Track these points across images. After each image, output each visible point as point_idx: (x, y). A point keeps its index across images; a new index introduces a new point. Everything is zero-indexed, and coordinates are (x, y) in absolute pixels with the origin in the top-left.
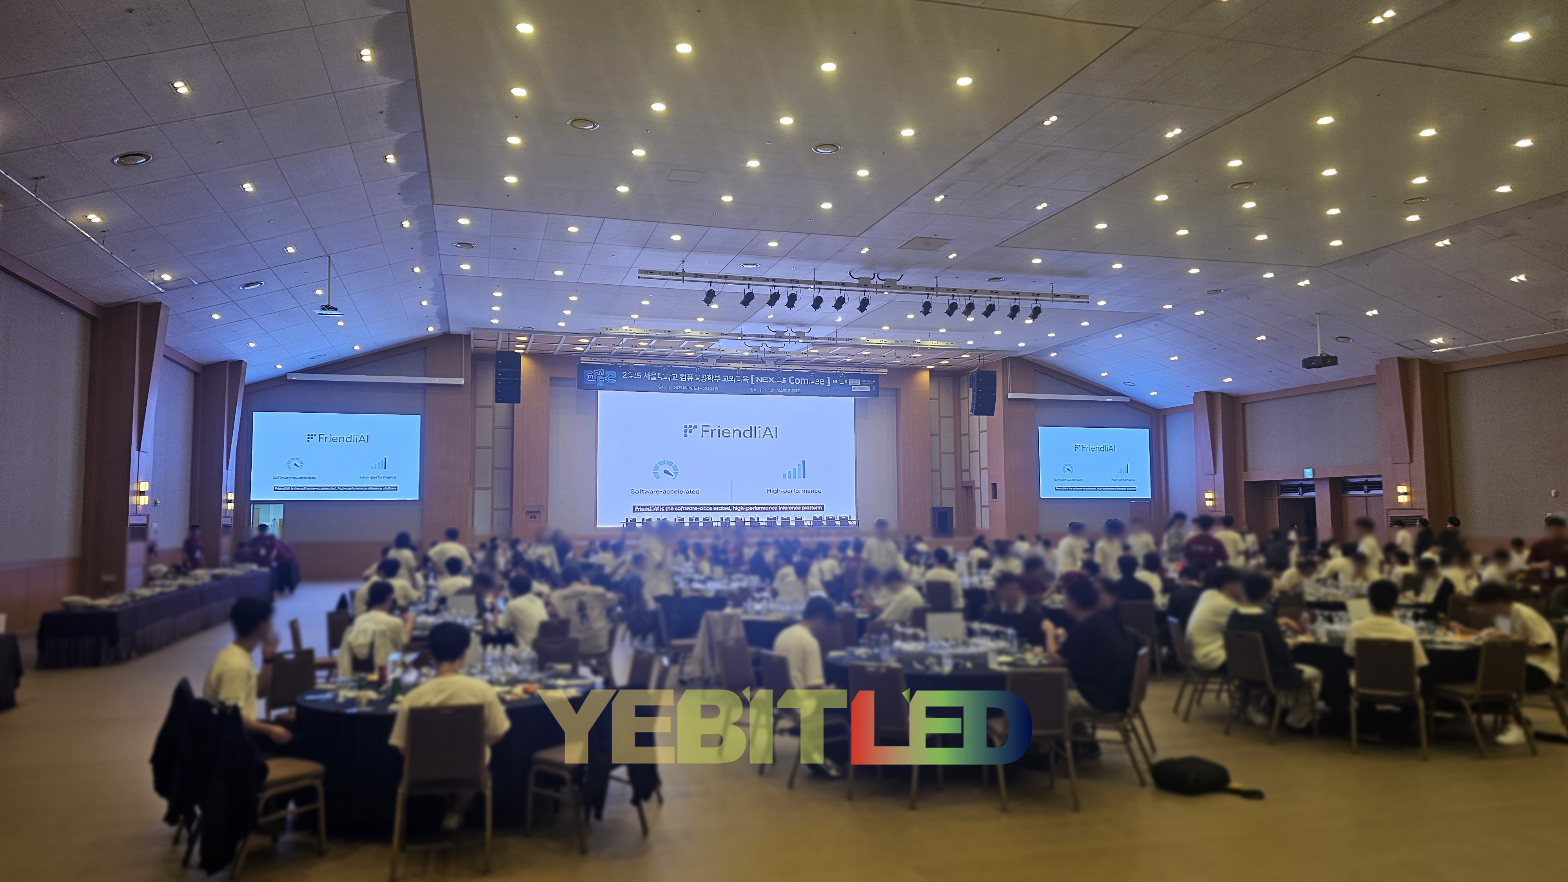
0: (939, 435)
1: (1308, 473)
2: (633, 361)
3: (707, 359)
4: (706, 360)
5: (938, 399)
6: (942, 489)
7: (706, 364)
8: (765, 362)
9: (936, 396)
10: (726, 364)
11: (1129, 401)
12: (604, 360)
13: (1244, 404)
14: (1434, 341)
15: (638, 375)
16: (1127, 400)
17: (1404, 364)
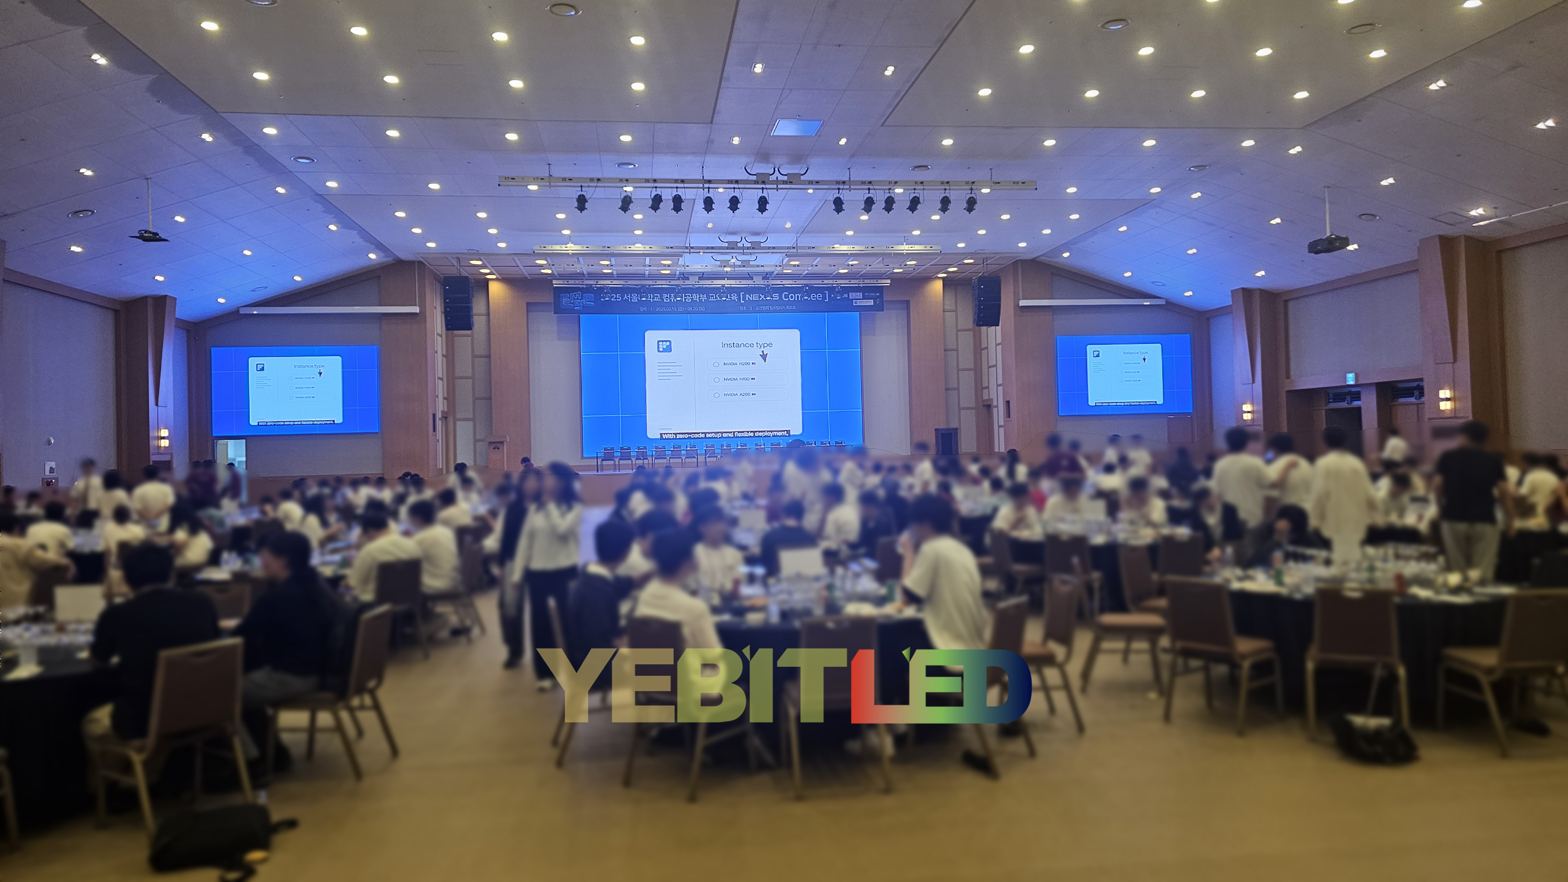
0: (957, 350)
1: (1351, 379)
2: (608, 282)
3: (688, 277)
4: (688, 279)
5: (955, 311)
6: (960, 409)
7: (687, 282)
8: (752, 277)
9: (953, 307)
10: (709, 282)
11: (1164, 303)
12: (577, 282)
13: (1287, 301)
14: (1473, 213)
15: (618, 297)
16: (1161, 302)
17: (1447, 243)
